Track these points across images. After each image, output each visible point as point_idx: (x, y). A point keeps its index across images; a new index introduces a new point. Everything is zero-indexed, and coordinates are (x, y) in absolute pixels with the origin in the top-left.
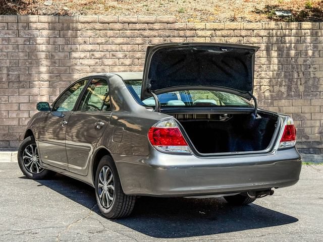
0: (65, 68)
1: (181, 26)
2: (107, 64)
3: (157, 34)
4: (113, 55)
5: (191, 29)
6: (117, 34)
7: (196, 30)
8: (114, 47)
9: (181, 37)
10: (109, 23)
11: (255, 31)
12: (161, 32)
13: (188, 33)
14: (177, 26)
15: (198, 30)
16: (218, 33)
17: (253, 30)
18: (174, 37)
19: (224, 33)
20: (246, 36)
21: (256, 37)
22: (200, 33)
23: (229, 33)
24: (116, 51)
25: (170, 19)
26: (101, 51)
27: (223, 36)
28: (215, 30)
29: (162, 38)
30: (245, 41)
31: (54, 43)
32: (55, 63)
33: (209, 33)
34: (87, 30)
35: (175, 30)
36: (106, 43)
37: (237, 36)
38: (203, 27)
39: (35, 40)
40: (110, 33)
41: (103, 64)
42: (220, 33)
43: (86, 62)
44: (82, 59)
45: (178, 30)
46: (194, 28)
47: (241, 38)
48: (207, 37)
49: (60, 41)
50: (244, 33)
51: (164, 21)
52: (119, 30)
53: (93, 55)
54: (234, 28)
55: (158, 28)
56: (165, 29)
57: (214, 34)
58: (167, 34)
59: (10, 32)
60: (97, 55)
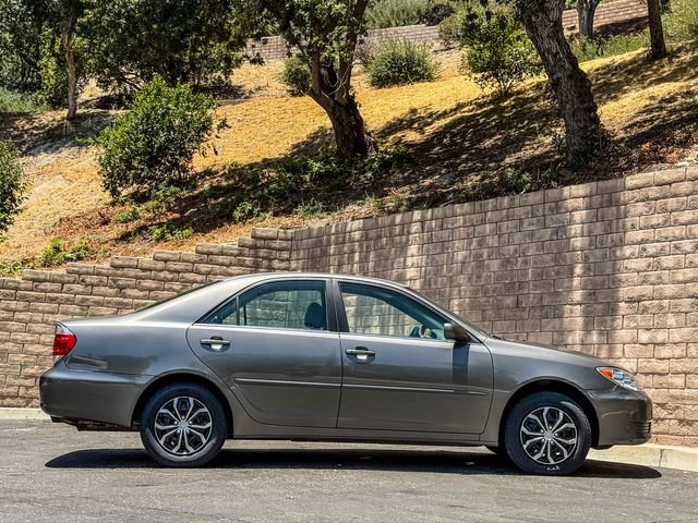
0: (602, 278)
2: (665, 265)
4: (677, 247)
6: (683, 203)
8: (678, 231)
10: (670, 184)
24: (682, 239)
26: (658, 241)
31: (590, 232)
32: (589, 269)
34: (637, 201)
36: (665, 224)
39: (565, 232)
40: (672, 203)
41: (659, 267)
43: (632, 264)
44: (628, 258)
49: (599, 228)
52: (687, 195)
53: (644, 250)
59: (535, 220)
60: (651, 248)
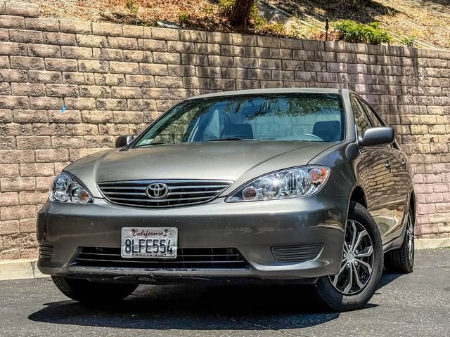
1: (50, 24)
3: (7, 36)
5: (68, 32)
7: (75, 34)
9: (50, 43)
11: (170, 43)
12: (14, 32)
13: (64, 38)
14: (43, 22)
15: (79, 32)
16: (113, 41)
17: (166, 41)
18: (38, 42)
19: (123, 41)
20: (156, 50)
21: (170, 52)
22: (83, 39)
23: (130, 43)
25: (29, 9)
27: (120, 48)
28: (107, 35)
29: (16, 44)
30: (155, 58)
33: (97, 40)
35: (39, 29)
37: (142, 49)
38: (88, 29)
42: (116, 43)
45: (44, 30)
46: (72, 29)
47: (149, 53)
48: (94, 46)
50: (152, 44)
51: (20, 12)
54: (137, 34)
55: (8, 24)
56: (20, 27)
57: (106, 43)
58: (26, 37)
